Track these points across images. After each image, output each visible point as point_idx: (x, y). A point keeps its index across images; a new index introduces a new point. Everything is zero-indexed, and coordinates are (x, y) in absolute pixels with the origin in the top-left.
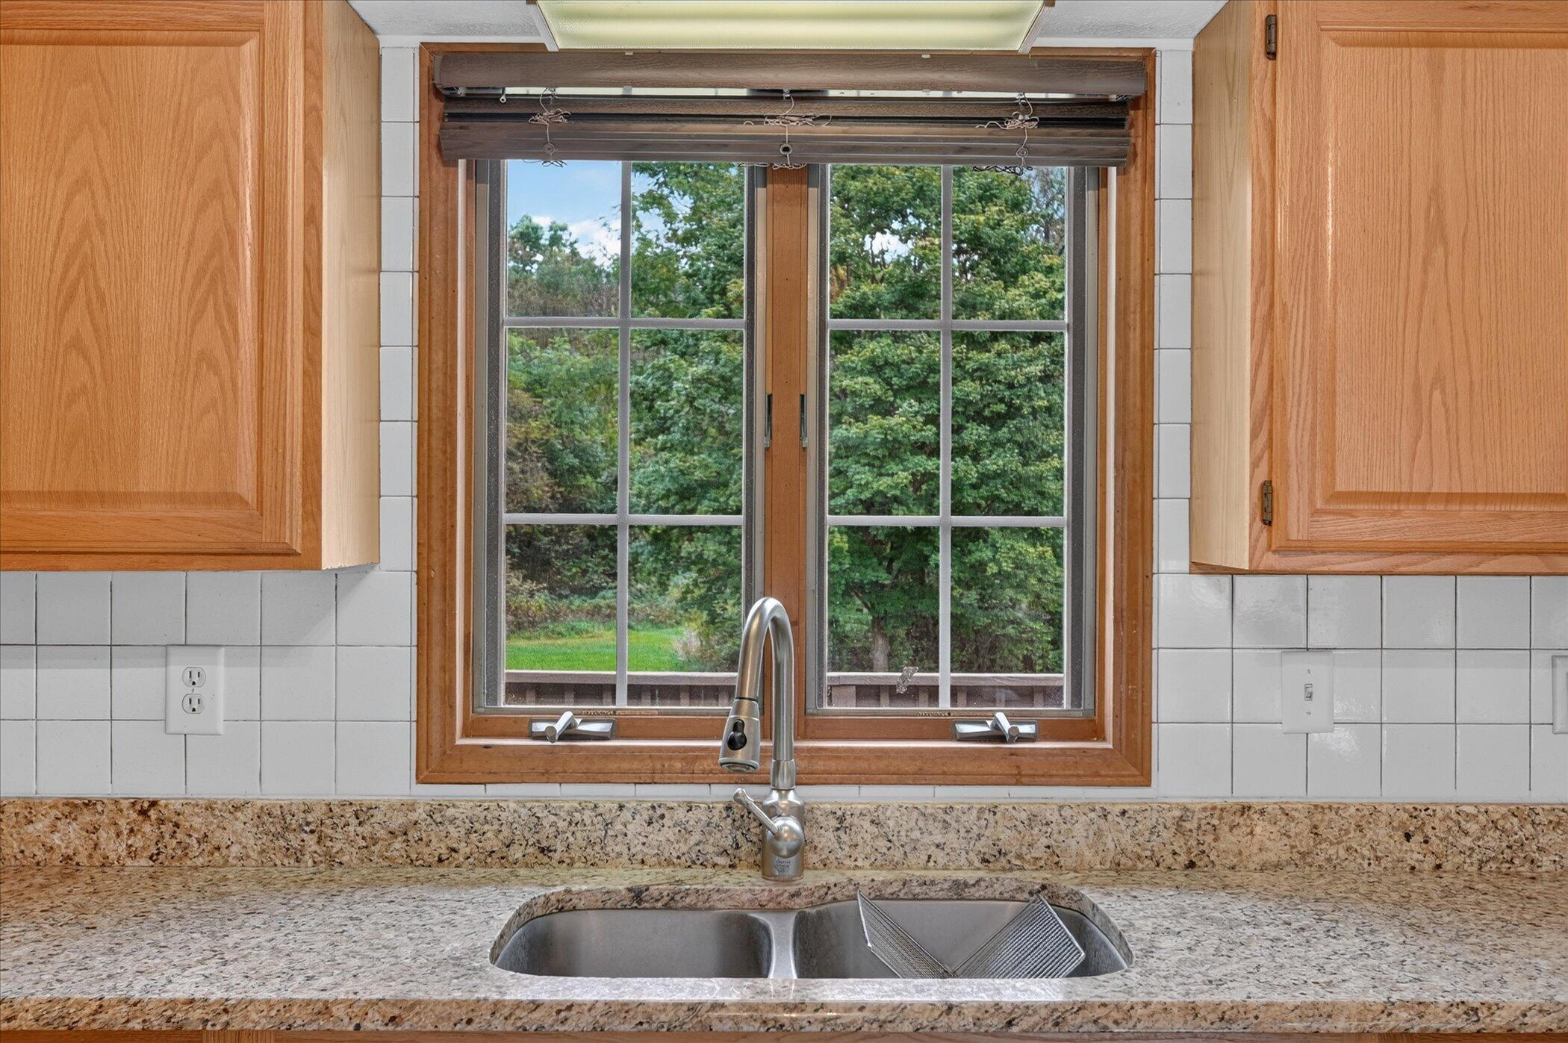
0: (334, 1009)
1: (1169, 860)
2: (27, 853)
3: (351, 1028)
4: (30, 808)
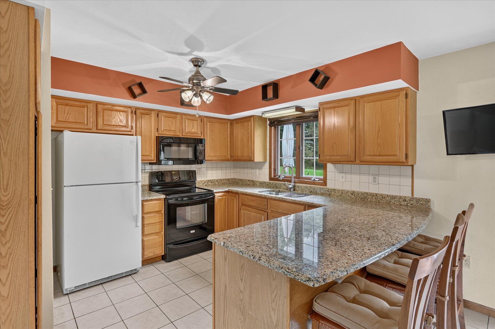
4: (246, 180)
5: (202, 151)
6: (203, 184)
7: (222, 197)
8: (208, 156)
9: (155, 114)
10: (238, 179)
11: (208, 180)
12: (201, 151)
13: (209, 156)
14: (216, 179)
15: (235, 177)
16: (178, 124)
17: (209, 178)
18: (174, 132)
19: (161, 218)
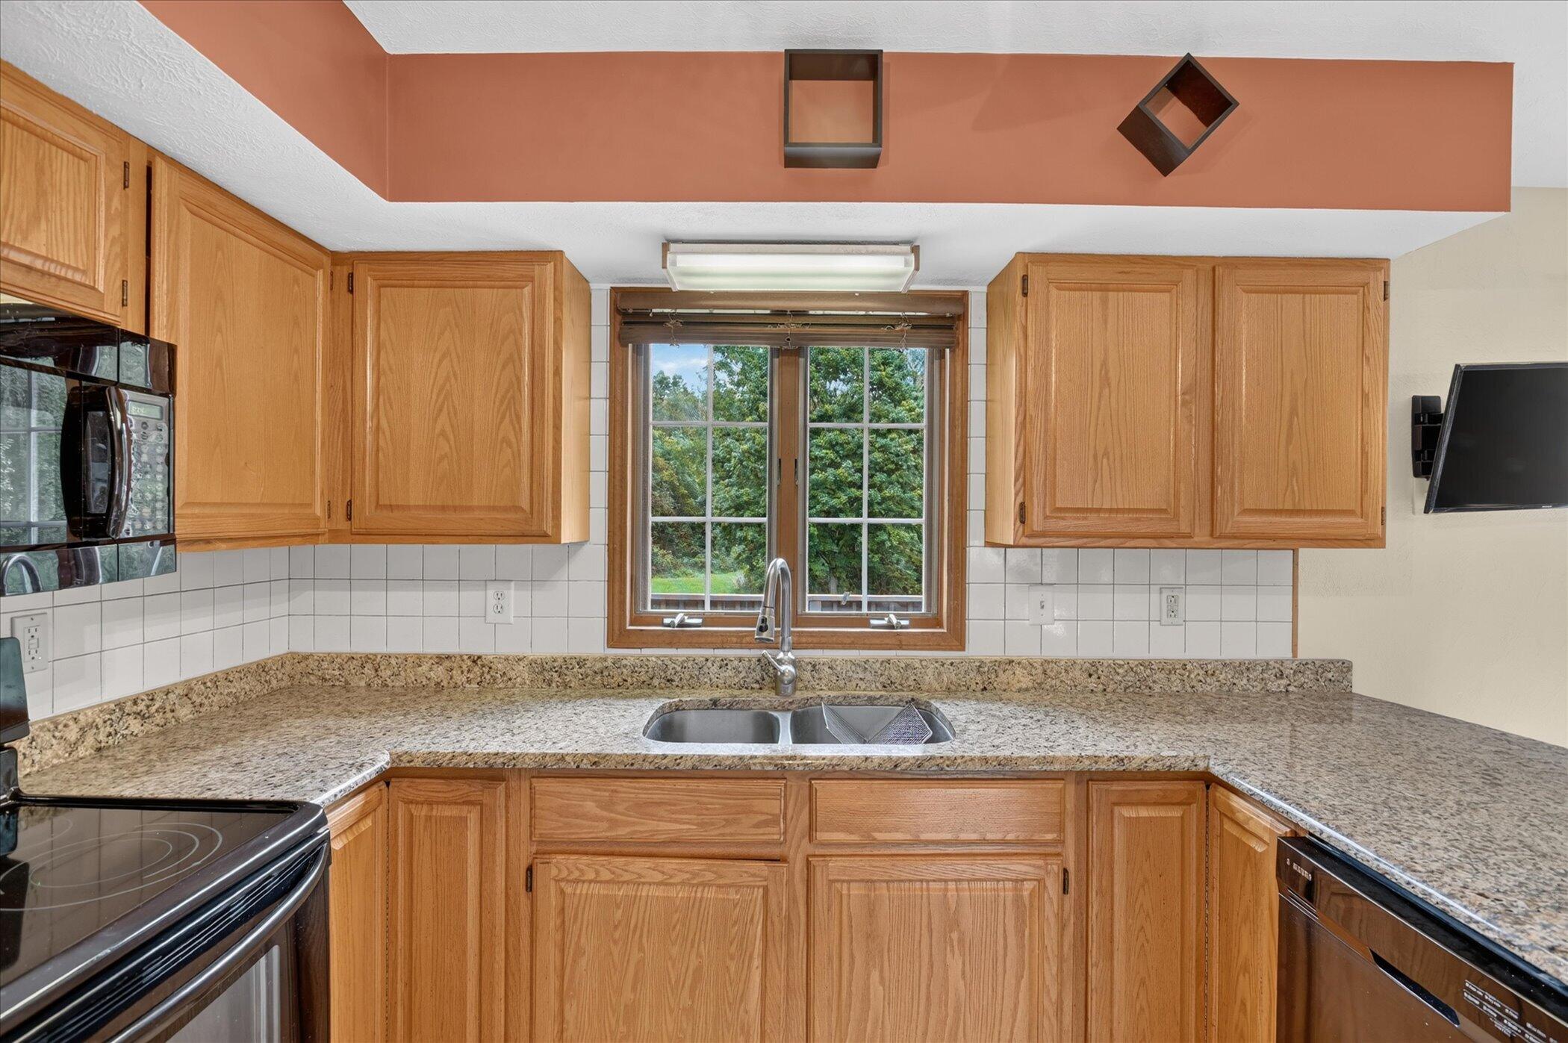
0: (566, 758)
1: (973, 686)
2: (419, 681)
3: (575, 767)
4: (419, 659)
7: (356, 831)
10: (332, 658)
11: (120, 705)
14: (179, 678)
15: (304, 647)
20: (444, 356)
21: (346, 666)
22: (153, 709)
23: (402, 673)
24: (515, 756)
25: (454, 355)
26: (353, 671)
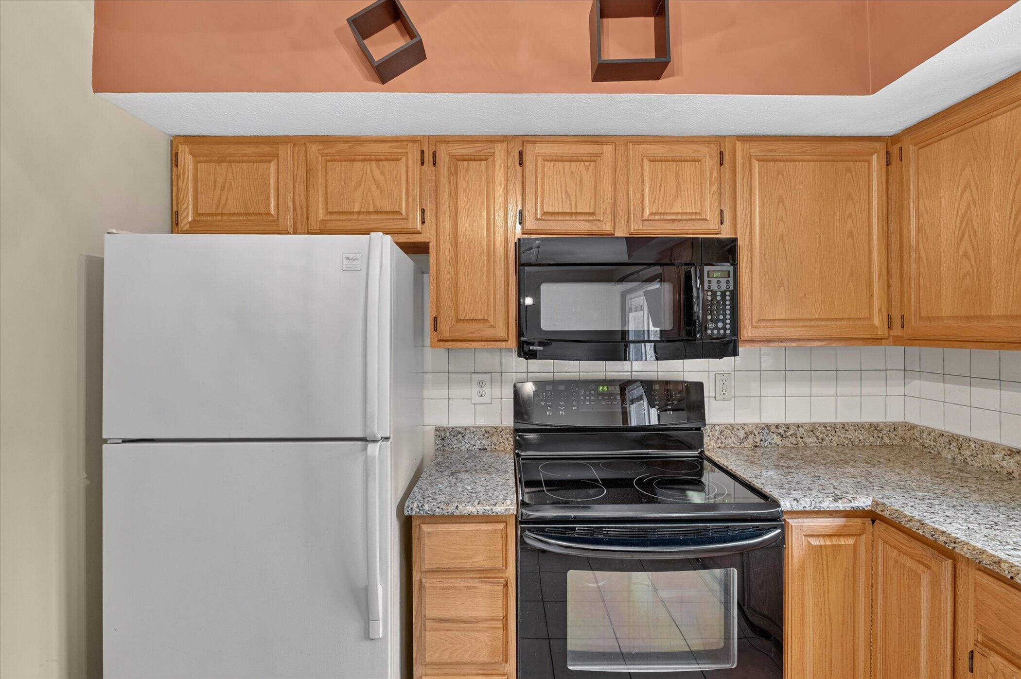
0: (1002, 565)
2: (993, 466)
3: (1009, 577)
4: (994, 448)
5: (723, 294)
6: (742, 441)
7: (835, 541)
8: (755, 320)
9: (508, 153)
11: (768, 426)
12: (714, 294)
13: (760, 320)
14: (807, 420)
15: (913, 420)
16: (606, 185)
17: (773, 415)
18: (588, 221)
19: (500, 599)
20: (964, 191)
21: (938, 440)
22: (788, 434)
23: (979, 456)
24: (957, 541)
25: (973, 184)
26: (943, 445)
